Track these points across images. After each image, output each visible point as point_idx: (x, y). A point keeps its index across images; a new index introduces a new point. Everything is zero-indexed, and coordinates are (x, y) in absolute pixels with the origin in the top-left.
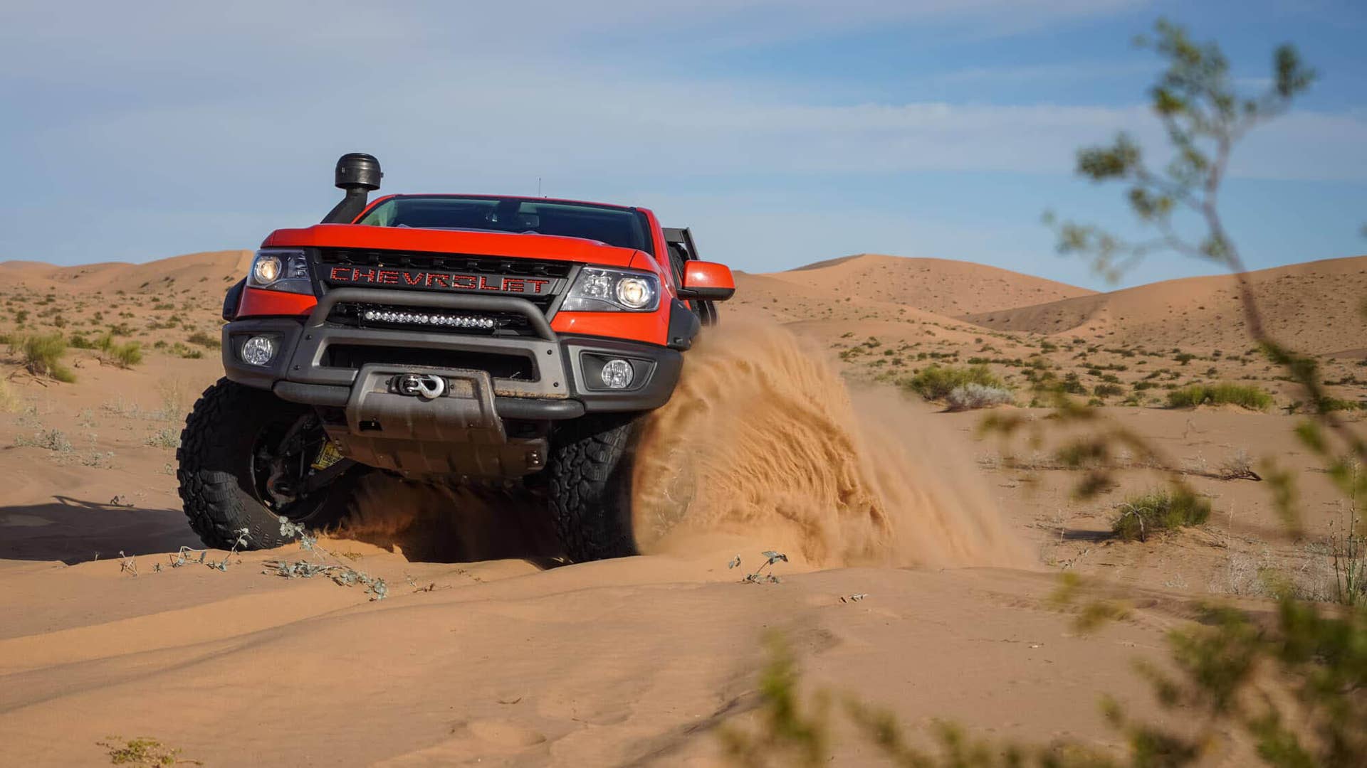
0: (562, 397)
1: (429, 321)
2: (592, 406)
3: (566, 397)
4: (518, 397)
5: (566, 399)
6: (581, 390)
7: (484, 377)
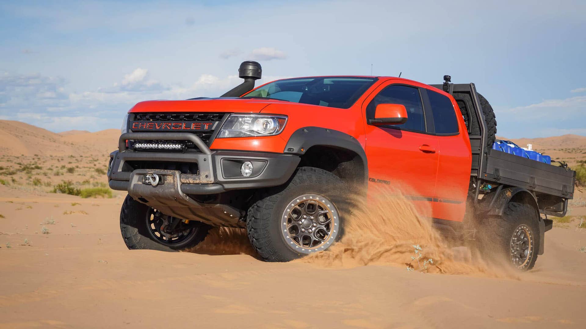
0: (210, 183)
1: (158, 147)
2: (227, 186)
3: (212, 182)
4: (191, 183)
5: (212, 184)
6: (221, 178)
7: (177, 173)
